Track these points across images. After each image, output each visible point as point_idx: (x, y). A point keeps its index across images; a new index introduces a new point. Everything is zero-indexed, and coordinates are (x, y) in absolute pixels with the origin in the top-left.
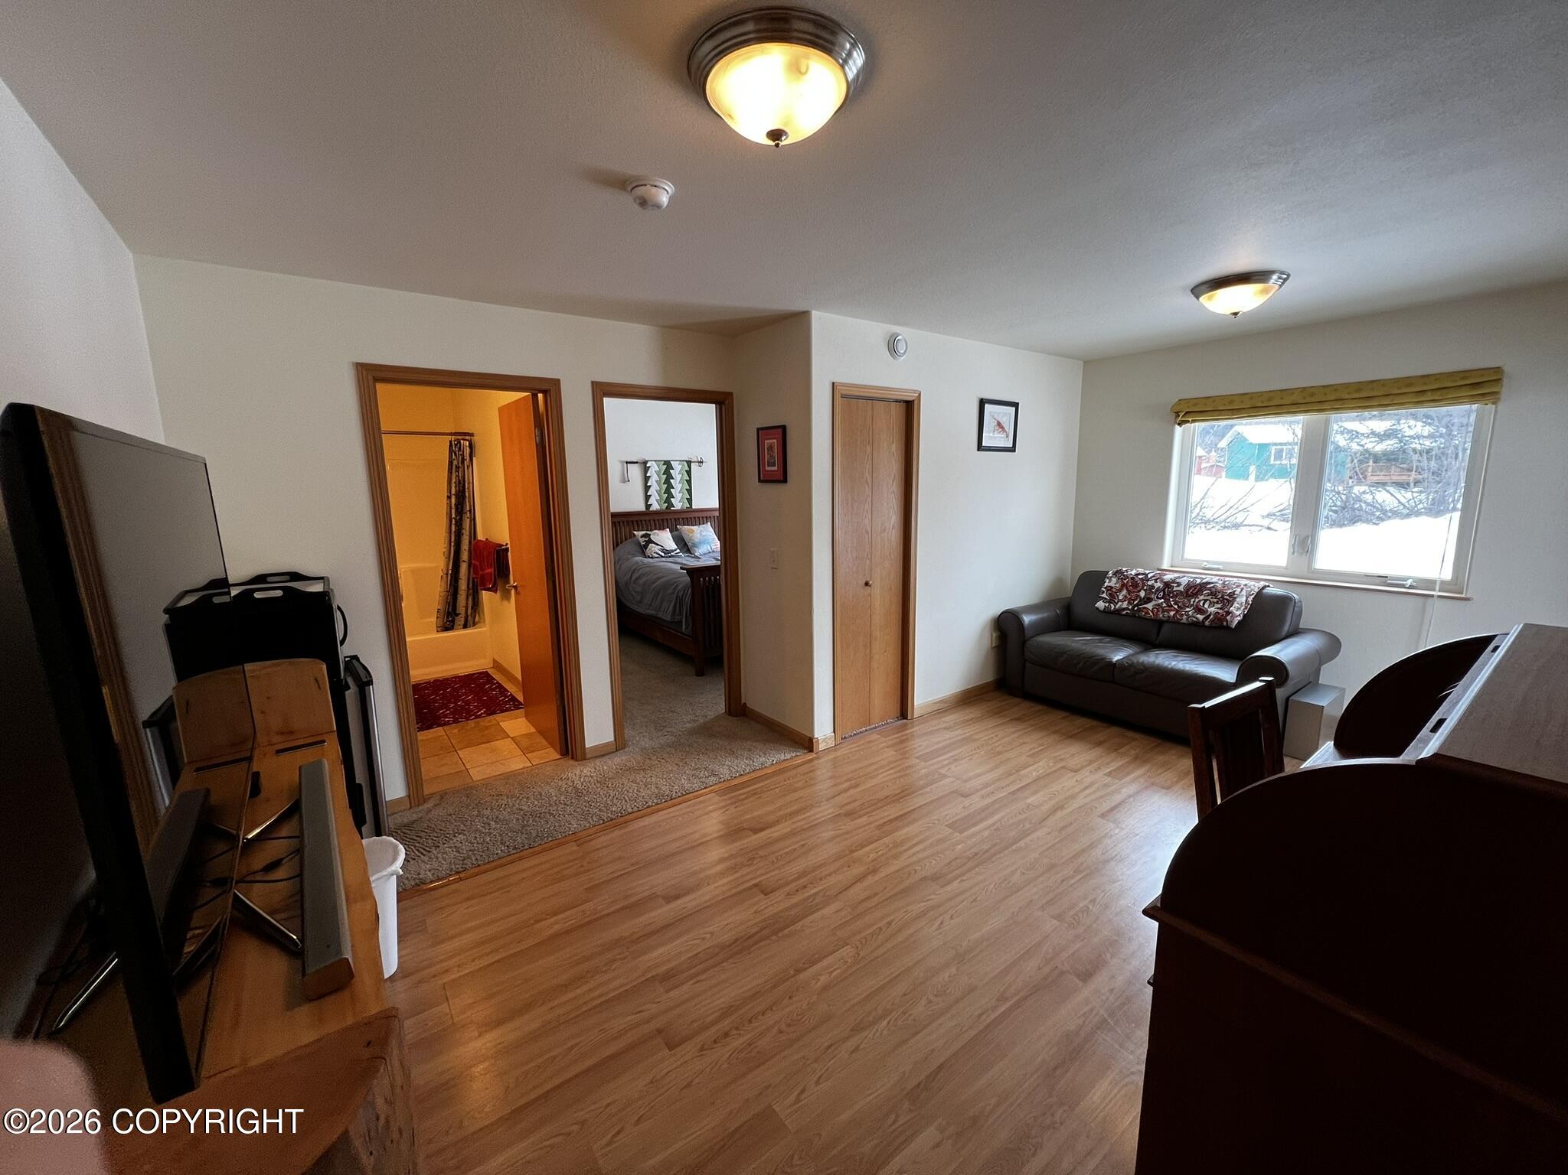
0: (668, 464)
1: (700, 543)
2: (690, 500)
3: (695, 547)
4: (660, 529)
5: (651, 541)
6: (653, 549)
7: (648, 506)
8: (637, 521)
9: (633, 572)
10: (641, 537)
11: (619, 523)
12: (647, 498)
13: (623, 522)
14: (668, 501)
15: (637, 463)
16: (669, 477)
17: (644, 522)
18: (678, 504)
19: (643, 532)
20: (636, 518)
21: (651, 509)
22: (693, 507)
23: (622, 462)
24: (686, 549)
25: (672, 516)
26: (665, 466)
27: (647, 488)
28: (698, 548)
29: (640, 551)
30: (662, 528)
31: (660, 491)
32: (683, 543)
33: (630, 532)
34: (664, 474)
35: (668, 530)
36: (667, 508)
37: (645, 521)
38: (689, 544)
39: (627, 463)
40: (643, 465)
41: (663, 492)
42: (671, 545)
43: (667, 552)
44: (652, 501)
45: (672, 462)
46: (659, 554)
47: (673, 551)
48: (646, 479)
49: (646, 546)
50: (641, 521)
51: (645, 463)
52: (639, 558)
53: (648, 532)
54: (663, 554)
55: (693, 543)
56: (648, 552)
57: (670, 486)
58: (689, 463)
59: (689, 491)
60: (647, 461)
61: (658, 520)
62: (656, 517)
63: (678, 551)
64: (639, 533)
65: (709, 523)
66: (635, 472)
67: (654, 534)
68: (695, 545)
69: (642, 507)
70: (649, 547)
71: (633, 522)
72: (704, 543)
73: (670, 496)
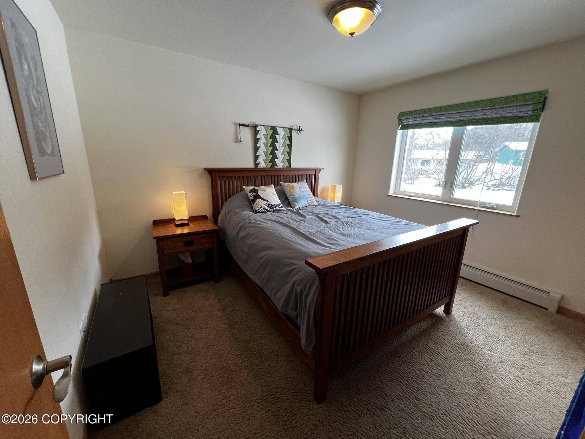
0: (274, 130)
1: (299, 198)
2: (289, 161)
3: (295, 201)
4: (265, 185)
5: (258, 196)
6: (260, 204)
7: (256, 164)
8: (247, 177)
9: (240, 229)
10: (250, 192)
11: (232, 177)
12: (256, 157)
13: (235, 177)
14: (273, 161)
15: (248, 126)
16: (275, 140)
17: (252, 178)
18: (280, 164)
19: (252, 188)
20: (247, 174)
21: (259, 167)
22: (292, 167)
23: (235, 124)
24: (287, 203)
25: (275, 174)
26: (272, 131)
27: (256, 149)
28: (297, 202)
29: (248, 204)
30: (267, 184)
31: (267, 152)
32: (284, 198)
33: (241, 187)
34: (270, 138)
35: (273, 185)
36: (271, 167)
37: (254, 176)
38: (290, 199)
39: (240, 125)
40: (253, 128)
41: (269, 153)
42: (275, 200)
43: (271, 206)
44: (261, 160)
45: (277, 128)
46: (265, 209)
47: (277, 205)
48: (256, 141)
49: (253, 201)
50: (250, 177)
51: (255, 126)
52: (247, 213)
53: (256, 188)
54: (269, 209)
55: (293, 198)
56: (255, 207)
57: (275, 149)
58: (291, 130)
59: (290, 153)
60: (258, 125)
61: (264, 176)
62: (263, 174)
63: (282, 205)
64: (248, 188)
65: (305, 181)
66: (246, 134)
67: (261, 190)
68: (295, 200)
69: (251, 165)
70: (257, 202)
71: (243, 177)
72: (303, 198)
73: (275, 156)
